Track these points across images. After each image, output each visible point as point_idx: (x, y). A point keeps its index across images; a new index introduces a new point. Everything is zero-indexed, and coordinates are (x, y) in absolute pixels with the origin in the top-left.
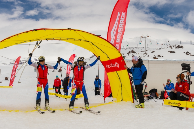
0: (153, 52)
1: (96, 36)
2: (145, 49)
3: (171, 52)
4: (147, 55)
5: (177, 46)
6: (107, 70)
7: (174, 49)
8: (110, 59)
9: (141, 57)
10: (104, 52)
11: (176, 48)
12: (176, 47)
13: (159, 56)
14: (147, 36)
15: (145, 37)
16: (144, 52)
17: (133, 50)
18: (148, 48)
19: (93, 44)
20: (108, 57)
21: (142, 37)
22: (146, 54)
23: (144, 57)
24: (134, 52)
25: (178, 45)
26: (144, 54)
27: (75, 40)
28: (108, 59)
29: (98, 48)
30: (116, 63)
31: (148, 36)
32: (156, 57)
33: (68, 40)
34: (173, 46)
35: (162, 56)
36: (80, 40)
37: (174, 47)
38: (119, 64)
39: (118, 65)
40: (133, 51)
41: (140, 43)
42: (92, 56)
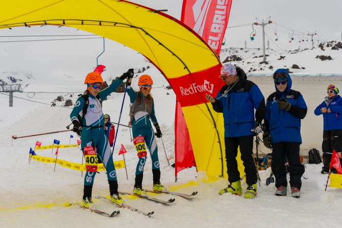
0: (282, 57)
1: (156, 11)
2: (264, 52)
3: (323, 58)
4: (268, 66)
5: (336, 45)
6: (183, 101)
7: (328, 52)
8: (192, 72)
9: (254, 70)
10: (174, 54)
11: (332, 49)
12: (333, 46)
13: (295, 67)
14: (268, 21)
15: (263, 25)
16: (262, 59)
17: (235, 54)
18: (270, 51)
19: (147, 34)
20: (186, 67)
21: (256, 24)
22: (267, 63)
23: (261, 69)
24: (239, 59)
25: (338, 42)
26: (261, 63)
27: (100, 24)
28: (186, 73)
29: (160, 44)
30: (206, 82)
31: (270, 22)
32: (288, 69)
33: (82, 24)
34: (326, 45)
35: (303, 68)
36: (113, 24)
37: (328, 46)
38: (212, 85)
39: (210, 87)
40: (235, 56)
41: (252, 39)
42: (141, 70)
